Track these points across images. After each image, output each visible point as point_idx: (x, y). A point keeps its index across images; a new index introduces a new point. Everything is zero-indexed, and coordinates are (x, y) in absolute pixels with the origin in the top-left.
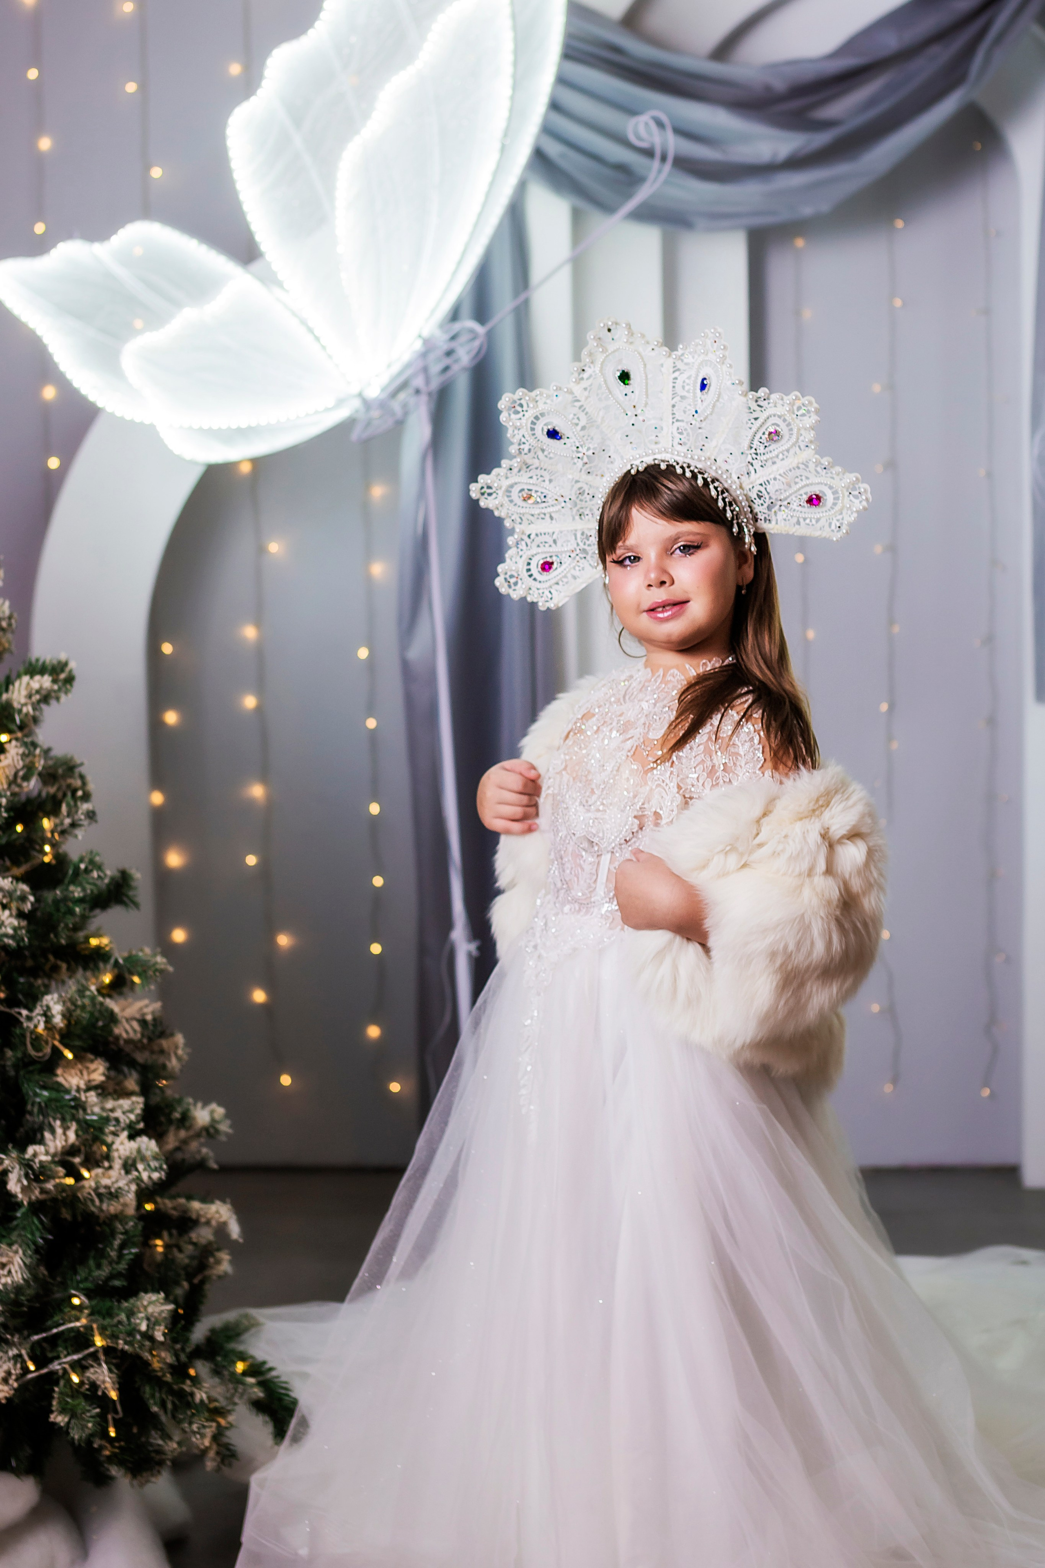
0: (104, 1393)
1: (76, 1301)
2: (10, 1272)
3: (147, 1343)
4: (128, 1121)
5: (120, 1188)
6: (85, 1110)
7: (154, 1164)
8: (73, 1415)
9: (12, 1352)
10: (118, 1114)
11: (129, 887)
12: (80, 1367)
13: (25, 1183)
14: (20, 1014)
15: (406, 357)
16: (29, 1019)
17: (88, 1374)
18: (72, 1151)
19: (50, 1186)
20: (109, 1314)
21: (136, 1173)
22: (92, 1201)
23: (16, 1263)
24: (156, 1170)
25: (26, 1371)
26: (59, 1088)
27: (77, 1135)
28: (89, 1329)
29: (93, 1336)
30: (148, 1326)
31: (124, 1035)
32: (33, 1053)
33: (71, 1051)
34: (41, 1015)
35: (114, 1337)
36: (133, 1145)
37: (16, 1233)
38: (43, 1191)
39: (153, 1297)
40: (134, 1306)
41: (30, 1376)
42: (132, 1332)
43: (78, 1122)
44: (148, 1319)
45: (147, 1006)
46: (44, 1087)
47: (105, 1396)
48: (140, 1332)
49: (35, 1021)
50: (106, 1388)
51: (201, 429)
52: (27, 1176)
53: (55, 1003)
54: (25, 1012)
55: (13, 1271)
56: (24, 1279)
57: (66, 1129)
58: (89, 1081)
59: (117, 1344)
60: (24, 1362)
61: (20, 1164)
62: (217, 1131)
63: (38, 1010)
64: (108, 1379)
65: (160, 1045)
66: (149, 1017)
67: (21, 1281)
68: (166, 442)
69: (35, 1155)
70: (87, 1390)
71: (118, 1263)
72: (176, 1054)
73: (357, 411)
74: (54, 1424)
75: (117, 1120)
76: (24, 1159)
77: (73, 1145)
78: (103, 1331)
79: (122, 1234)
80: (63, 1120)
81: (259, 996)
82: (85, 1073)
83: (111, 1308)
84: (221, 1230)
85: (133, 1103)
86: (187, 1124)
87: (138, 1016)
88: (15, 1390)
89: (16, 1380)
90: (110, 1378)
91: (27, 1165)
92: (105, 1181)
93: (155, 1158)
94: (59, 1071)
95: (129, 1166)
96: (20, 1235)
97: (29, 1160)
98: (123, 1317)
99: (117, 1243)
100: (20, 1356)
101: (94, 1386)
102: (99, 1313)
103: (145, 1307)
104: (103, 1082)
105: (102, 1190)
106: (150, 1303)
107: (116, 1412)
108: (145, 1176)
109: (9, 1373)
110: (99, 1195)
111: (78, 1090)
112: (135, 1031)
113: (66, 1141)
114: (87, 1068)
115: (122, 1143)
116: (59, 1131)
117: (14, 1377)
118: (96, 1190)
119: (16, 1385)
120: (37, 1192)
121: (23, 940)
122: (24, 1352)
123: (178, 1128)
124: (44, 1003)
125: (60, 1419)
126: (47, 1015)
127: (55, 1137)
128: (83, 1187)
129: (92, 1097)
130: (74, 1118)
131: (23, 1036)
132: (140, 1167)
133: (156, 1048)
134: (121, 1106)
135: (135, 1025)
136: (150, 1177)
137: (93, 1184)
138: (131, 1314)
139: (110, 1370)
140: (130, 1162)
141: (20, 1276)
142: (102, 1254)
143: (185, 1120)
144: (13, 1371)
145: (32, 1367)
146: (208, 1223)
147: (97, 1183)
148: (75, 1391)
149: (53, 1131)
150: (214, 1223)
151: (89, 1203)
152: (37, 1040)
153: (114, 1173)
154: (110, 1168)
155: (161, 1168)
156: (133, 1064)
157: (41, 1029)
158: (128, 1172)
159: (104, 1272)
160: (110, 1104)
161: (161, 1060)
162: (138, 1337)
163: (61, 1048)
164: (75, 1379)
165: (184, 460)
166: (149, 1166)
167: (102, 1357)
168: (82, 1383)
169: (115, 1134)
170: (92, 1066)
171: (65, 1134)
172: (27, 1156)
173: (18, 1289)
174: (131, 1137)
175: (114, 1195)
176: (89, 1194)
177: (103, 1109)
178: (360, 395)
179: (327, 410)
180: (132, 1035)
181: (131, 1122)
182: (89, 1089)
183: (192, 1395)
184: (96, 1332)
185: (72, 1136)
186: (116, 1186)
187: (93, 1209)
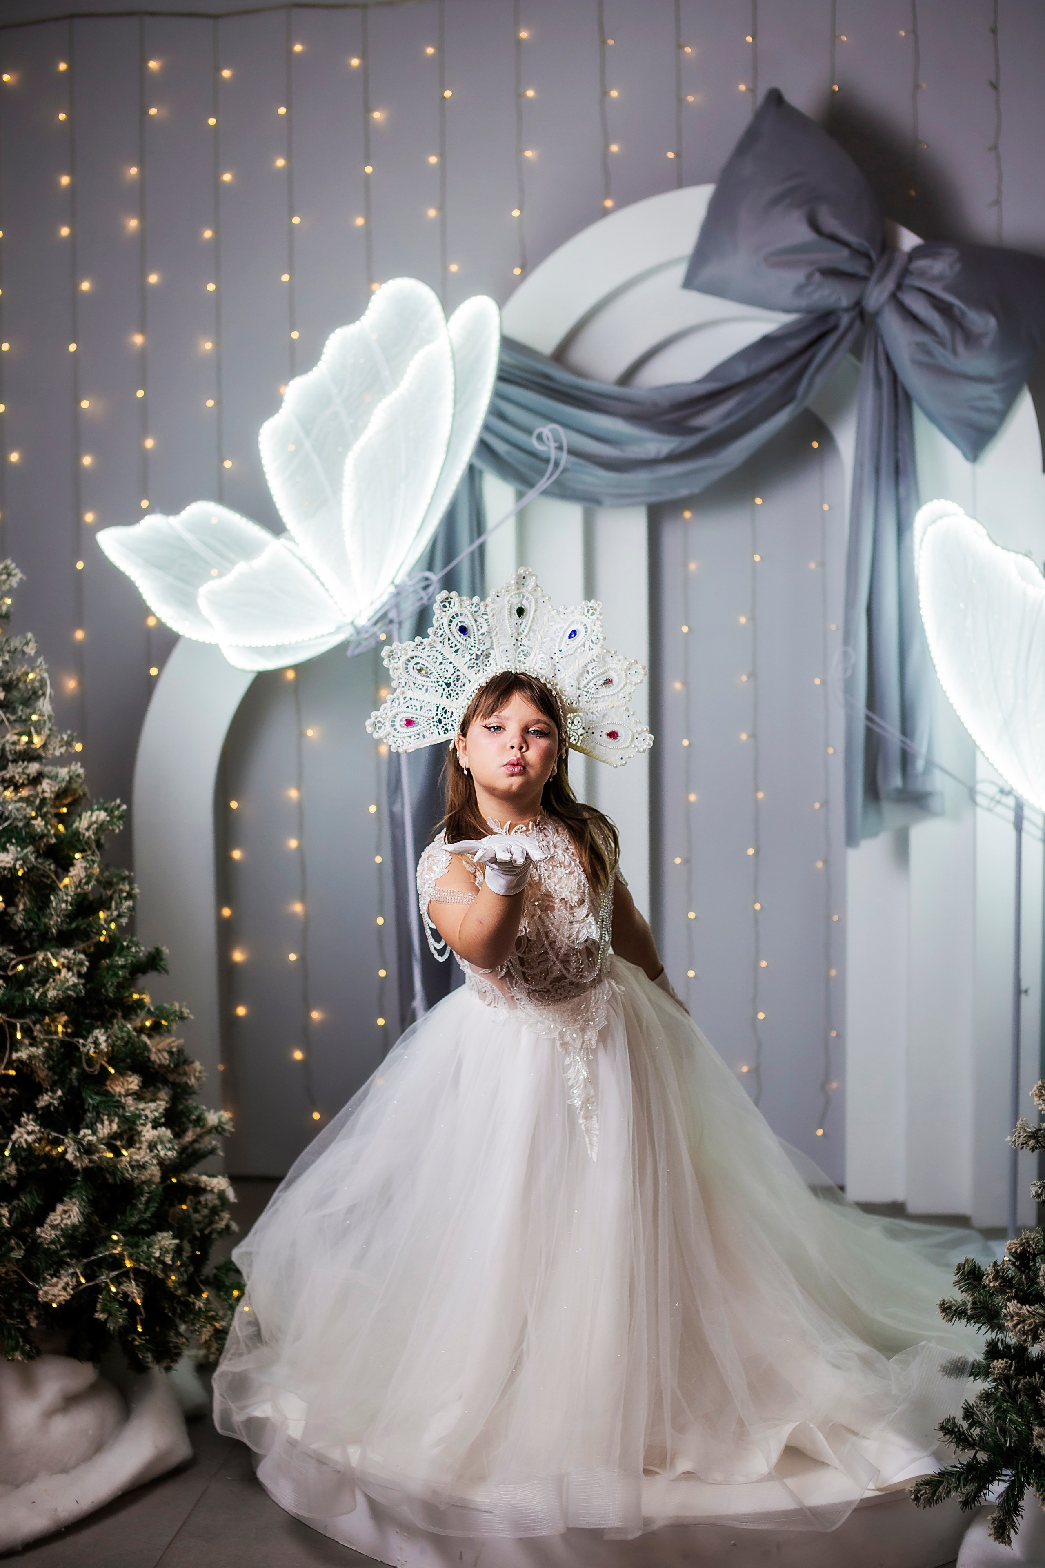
0: (132, 1300)
1: (115, 1237)
2: (70, 1216)
3: (160, 1266)
4: (153, 1117)
5: (146, 1162)
6: (124, 1109)
7: (168, 1145)
8: (110, 1314)
9: (71, 1271)
10: (148, 1112)
11: (161, 960)
12: (117, 1281)
13: (78, 1154)
14: (78, 1042)
15: (385, 598)
16: (84, 1045)
17: (122, 1287)
18: (114, 1136)
19: (95, 1157)
20: (137, 1246)
21: (156, 1151)
22: (127, 1170)
23: (74, 1211)
24: (170, 1149)
25: (79, 1282)
26: (108, 1094)
27: (119, 1127)
28: (121, 1255)
29: (124, 1260)
30: (160, 1254)
31: (158, 1061)
32: (87, 1069)
33: (113, 1068)
34: (92, 1043)
35: (137, 1261)
36: (155, 1132)
37: (75, 1191)
38: (91, 1161)
39: (165, 1234)
40: (153, 1241)
41: (81, 1287)
42: (150, 1256)
43: (119, 1117)
44: (161, 1249)
45: (173, 1042)
46: (98, 1094)
47: (134, 1303)
48: (154, 1257)
49: (88, 1047)
50: (134, 1297)
51: (250, 648)
52: (79, 1150)
53: (102, 1035)
54: (81, 1041)
55: (72, 1216)
56: (79, 1221)
57: (111, 1121)
58: (128, 1090)
59: (140, 1266)
60: (78, 1277)
61: (75, 1141)
62: (223, 1129)
63: (90, 1039)
64: (135, 1291)
65: (184, 1070)
66: (175, 1050)
67: (77, 1223)
68: (226, 656)
69: (84, 1136)
70: (121, 1298)
71: (145, 1212)
72: (195, 1076)
73: (351, 635)
74: (98, 1319)
75: (146, 1116)
76: (77, 1138)
77: (115, 1133)
78: (131, 1257)
79: (148, 1193)
80: (109, 1115)
81: (298, 1055)
82: (125, 1084)
83: (137, 1242)
84: (221, 1195)
85: (158, 1105)
86: (201, 1123)
87: (167, 1049)
88: (71, 1295)
89: (72, 1289)
90: (137, 1290)
91: (79, 1142)
92: (136, 1157)
93: (170, 1141)
94: (108, 1083)
95: (152, 1146)
96: (78, 1193)
97: (80, 1139)
98: (145, 1248)
99: (144, 1199)
100: (75, 1273)
101: (126, 1295)
102: (129, 1245)
103: (160, 1241)
104: (137, 1090)
105: (134, 1163)
106: (163, 1238)
107: (141, 1314)
108: (162, 1153)
109: (67, 1284)
110: (132, 1167)
111: (120, 1095)
112: (165, 1059)
113: (111, 1129)
114: (127, 1081)
115: (148, 1131)
116: (106, 1123)
117: (71, 1287)
118: (129, 1163)
119: (72, 1292)
120: (87, 1161)
121: (81, 992)
122: (78, 1271)
123: (195, 1126)
124: (94, 1034)
125: (101, 1316)
126: (96, 1043)
127: (103, 1127)
128: (121, 1161)
129: (130, 1100)
130: (116, 1114)
131: (81, 1057)
132: (159, 1147)
133: (181, 1071)
134: (149, 1107)
135: (166, 1055)
136: (165, 1154)
137: (128, 1159)
138: (150, 1246)
139: (137, 1285)
140: (153, 1144)
141: (76, 1219)
142: (134, 1206)
143: (200, 1121)
144: (70, 1283)
145: (83, 1281)
146: (212, 1191)
147: (131, 1158)
148: (114, 1298)
149: (102, 1123)
150: (216, 1190)
151: (125, 1172)
152: (90, 1061)
153: (142, 1152)
154: (140, 1148)
155: (174, 1148)
156: (165, 1082)
157: (92, 1051)
158: (151, 1151)
159: (135, 1219)
160: (142, 1106)
161: (184, 1079)
162: (153, 1260)
163: (107, 1065)
164: (113, 1289)
165: (237, 669)
166: (166, 1147)
167: (132, 1275)
168: (117, 1293)
169: (144, 1125)
170: (130, 1079)
171: (110, 1125)
172: (79, 1137)
173: (74, 1227)
174: (154, 1127)
175: (142, 1167)
176: (126, 1165)
177: (137, 1109)
178: (352, 623)
179: (330, 634)
180: (163, 1061)
181: (156, 1118)
182: (127, 1095)
183: (194, 1304)
184: (126, 1258)
185: (115, 1127)
186: (143, 1160)
187: (127, 1175)
